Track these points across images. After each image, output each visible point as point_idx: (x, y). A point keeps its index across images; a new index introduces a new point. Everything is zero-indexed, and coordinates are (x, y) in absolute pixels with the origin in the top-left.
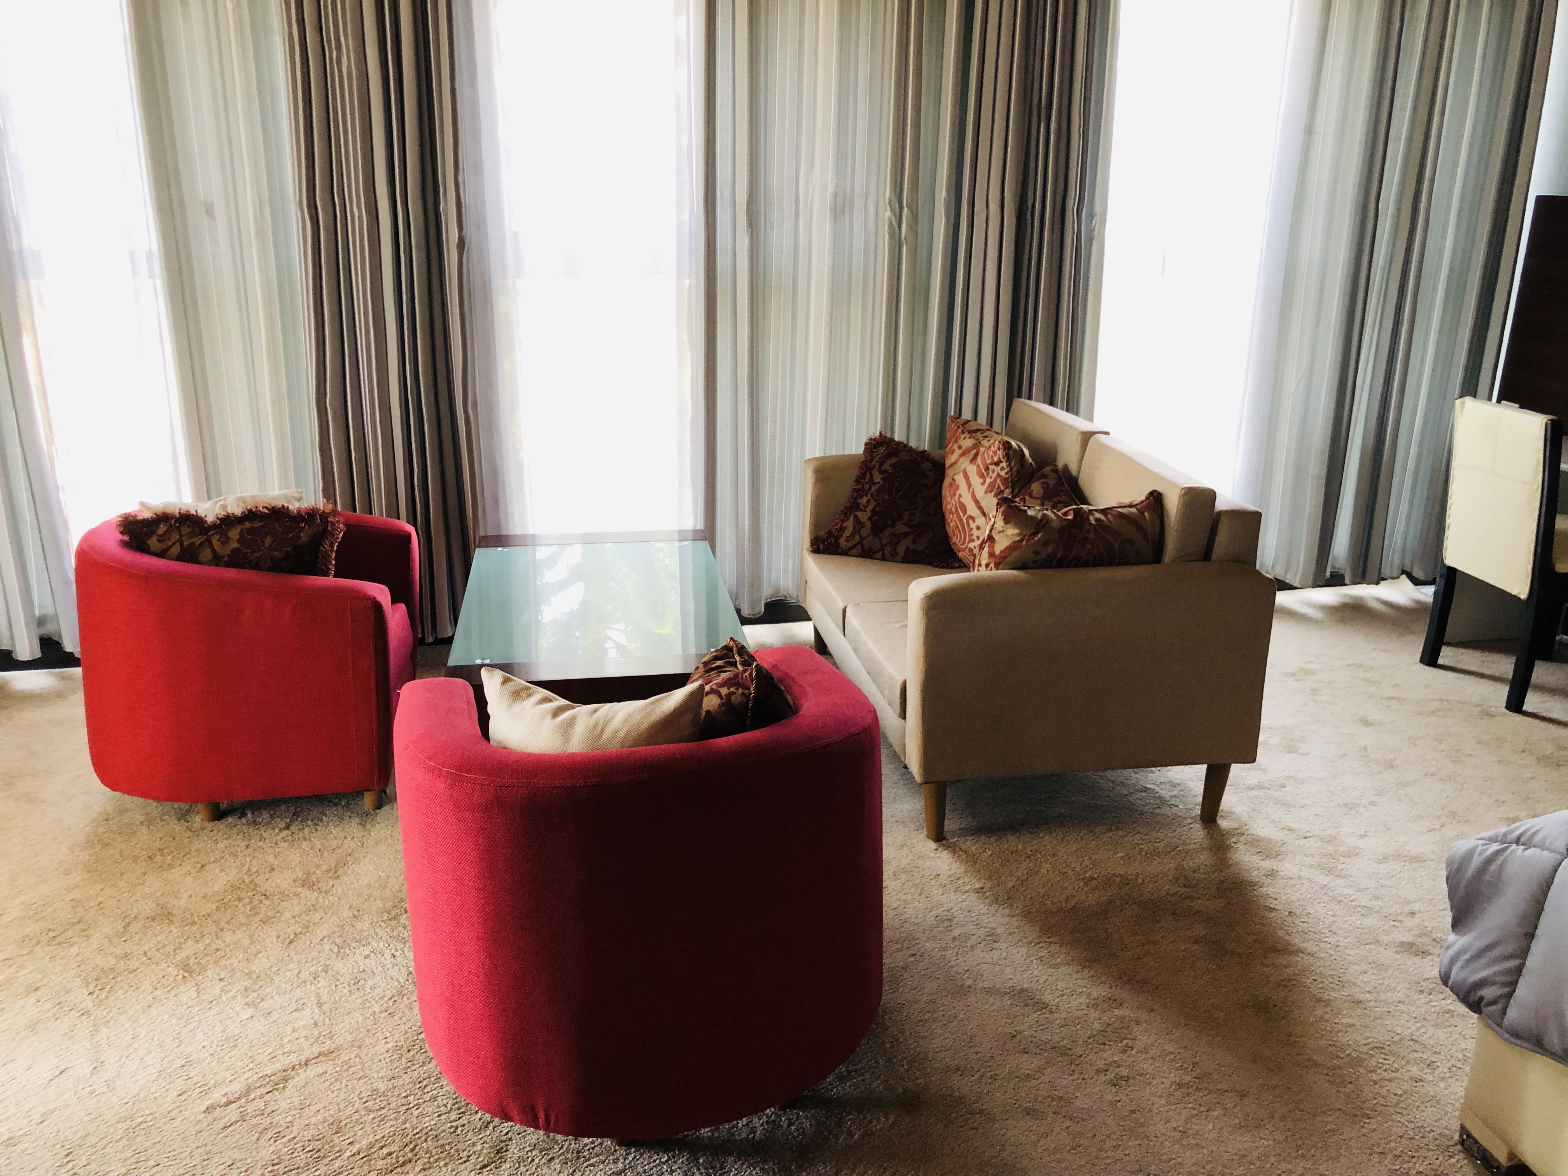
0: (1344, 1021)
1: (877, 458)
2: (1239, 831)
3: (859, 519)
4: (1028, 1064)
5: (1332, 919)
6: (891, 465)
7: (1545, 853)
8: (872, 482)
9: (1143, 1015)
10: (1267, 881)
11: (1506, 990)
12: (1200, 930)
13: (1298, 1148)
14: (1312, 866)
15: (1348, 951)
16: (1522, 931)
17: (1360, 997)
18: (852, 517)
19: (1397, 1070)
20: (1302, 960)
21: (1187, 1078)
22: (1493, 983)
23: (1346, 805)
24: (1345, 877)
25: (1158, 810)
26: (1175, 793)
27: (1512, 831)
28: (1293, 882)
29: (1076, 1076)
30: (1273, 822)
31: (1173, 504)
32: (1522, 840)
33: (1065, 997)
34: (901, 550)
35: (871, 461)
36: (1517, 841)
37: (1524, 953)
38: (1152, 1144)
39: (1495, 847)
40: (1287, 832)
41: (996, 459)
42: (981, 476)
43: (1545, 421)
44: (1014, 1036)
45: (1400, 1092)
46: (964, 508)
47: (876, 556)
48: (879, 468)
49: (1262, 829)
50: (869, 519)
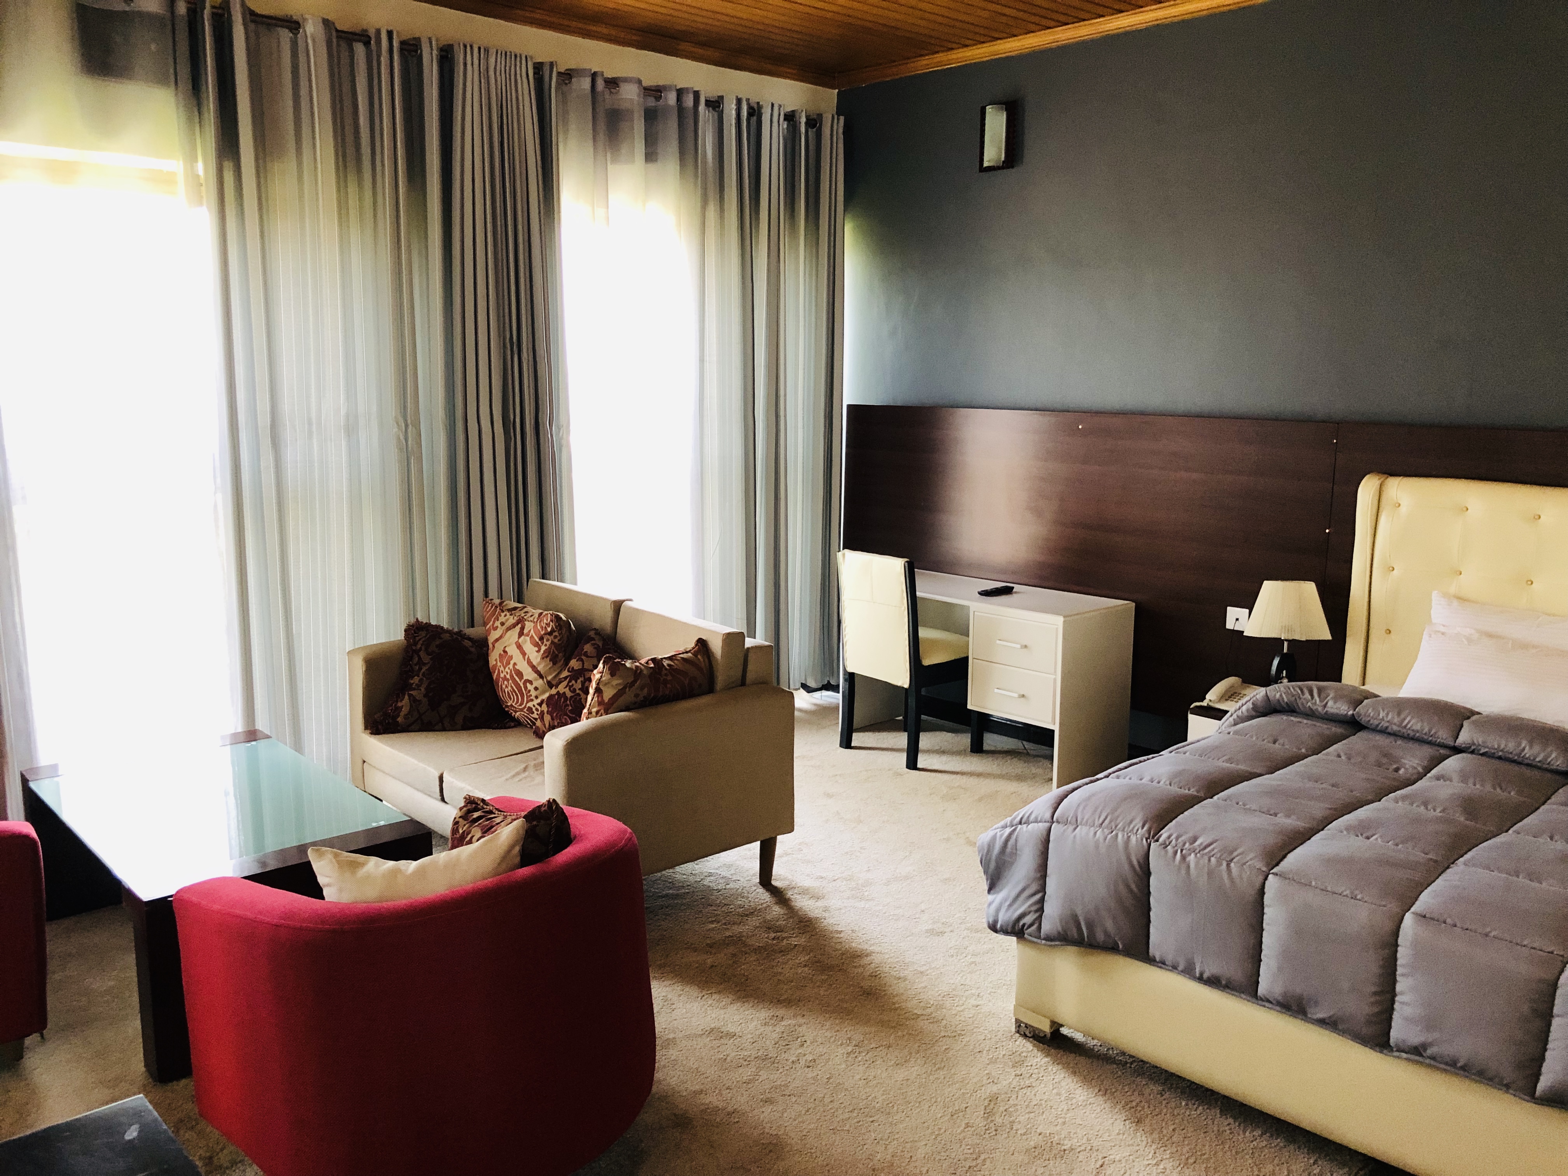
0: (920, 986)
1: (421, 642)
2: (791, 887)
3: (414, 697)
4: (746, 1073)
5: (879, 928)
6: (437, 646)
7: (1040, 824)
8: (421, 663)
9: (801, 1020)
10: (826, 915)
11: (1037, 915)
12: (803, 958)
13: (935, 1064)
14: (848, 898)
15: (899, 945)
16: (1039, 875)
17: (922, 969)
18: (406, 697)
19: (963, 1004)
20: (876, 959)
21: (850, 1049)
22: (1030, 912)
23: (847, 853)
24: (872, 899)
25: (728, 887)
26: (733, 872)
27: (1015, 818)
28: (843, 911)
29: (781, 1070)
30: (808, 875)
31: (716, 646)
32: (1023, 821)
33: (743, 1025)
34: (459, 719)
35: (415, 644)
36: (1020, 823)
37: (1043, 889)
38: (852, 1092)
39: (1008, 830)
40: (821, 880)
41: (549, 629)
42: (536, 645)
43: (903, 563)
44: (725, 1059)
45: (971, 1016)
46: (520, 674)
47: (436, 727)
48: (426, 650)
49: (805, 882)
50: (425, 696)
